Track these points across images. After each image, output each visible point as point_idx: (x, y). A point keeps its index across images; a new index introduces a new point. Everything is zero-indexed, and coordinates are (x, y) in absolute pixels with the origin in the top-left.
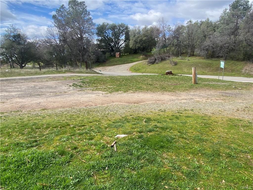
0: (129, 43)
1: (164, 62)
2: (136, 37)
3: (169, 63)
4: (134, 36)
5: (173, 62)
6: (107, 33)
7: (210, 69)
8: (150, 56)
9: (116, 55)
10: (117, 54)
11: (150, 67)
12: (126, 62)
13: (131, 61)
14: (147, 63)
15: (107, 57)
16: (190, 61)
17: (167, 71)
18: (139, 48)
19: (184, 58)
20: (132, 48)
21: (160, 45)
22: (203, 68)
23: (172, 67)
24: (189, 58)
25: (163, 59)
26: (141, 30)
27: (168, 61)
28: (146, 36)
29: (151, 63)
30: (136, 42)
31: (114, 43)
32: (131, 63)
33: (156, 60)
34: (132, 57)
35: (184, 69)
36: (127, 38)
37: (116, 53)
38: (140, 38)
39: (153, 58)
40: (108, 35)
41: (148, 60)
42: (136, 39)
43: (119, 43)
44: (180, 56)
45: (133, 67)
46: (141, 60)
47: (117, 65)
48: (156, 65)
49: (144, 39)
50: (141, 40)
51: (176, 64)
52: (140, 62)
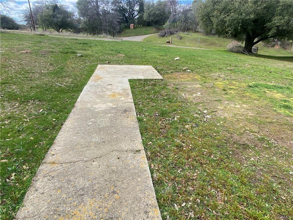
0: (143, 14)
1: (173, 36)
2: (150, 10)
3: (176, 37)
5: (179, 36)
6: (123, 3)
7: (205, 44)
8: (161, 29)
9: (130, 26)
10: (132, 25)
11: (160, 40)
12: (139, 34)
13: (144, 33)
14: (158, 36)
15: (122, 28)
16: (192, 37)
18: (152, 21)
19: (189, 33)
20: (146, 21)
21: (171, 20)
22: (200, 43)
23: (178, 40)
24: (193, 34)
25: (171, 34)
26: (155, 3)
27: (175, 35)
28: (158, 10)
29: (161, 36)
30: (150, 16)
31: (128, 14)
32: (144, 35)
33: (165, 33)
34: (145, 29)
35: (186, 43)
36: (141, 10)
37: (131, 24)
38: (153, 12)
39: (163, 32)
40: (123, 5)
41: (159, 34)
42: (150, 12)
43: (133, 14)
44: (187, 31)
45: (146, 38)
47: (132, 36)
48: (166, 38)
49: (157, 12)
50: (155, 14)
51: (181, 38)
52: (153, 34)
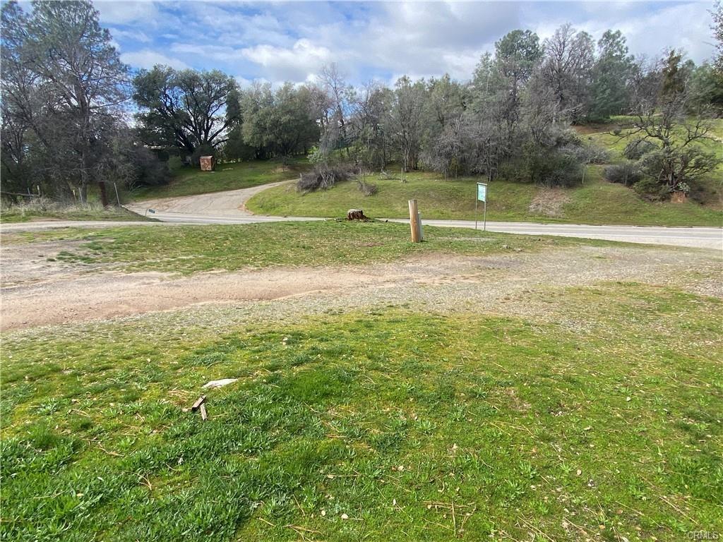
0: (239, 128)
1: (344, 186)
2: (260, 112)
3: (356, 189)
4: (256, 110)
5: (366, 185)
6: (171, 96)
7: (458, 204)
8: (305, 168)
9: (202, 164)
10: (206, 161)
11: (306, 199)
12: (233, 185)
13: (249, 181)
14: (296, 188)
15: (173, 169)
16: (409, 185)
17: (351, 211)
18: (271, 144)
19: (393, 176)
20: (251, 144)
21: (330, 139)
22: (440, 201)
23: (366, 199)
24: (407, 176)
25: (340, 179)
26: (274, 94)
27: (353, 184)
28: (288, 112)
29: (307, 188)
30: (261, 128)
31: (193, 128)
32: (250, 186)
33: (320, 179)
34: (251, 170)
35: (394, 205)
36: (234, 115)
37: (202, 158)
38: (272, 117)
39: (312, 174)
40: (171, 103)
41: (298, 180)
42: (260, 120)
43: (209, 128)
44: (384, 169)
45: (255, 198)
46: (281, 180)
47: (206, 193)
48: (323, 194)
49: (284, 119)
50: (276, 123)
51: (374, 191)
52: (277, 184)
